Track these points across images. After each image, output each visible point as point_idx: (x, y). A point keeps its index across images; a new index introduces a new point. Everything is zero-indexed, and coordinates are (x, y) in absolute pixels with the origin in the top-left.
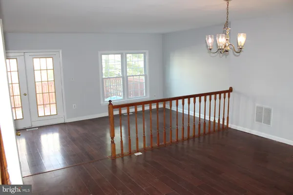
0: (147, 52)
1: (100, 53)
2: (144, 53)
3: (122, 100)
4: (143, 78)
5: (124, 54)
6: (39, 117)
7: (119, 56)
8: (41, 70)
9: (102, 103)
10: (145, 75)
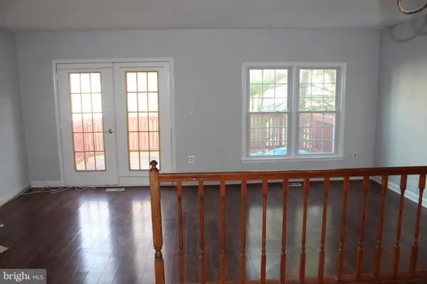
0: (344, 66)
1: (244, 65)
2: (339, 69)
3: (283, 156)
4: (333, 118)
5: (294, 70)
6: (130, 170)
7: (285, 72)
8: (137, 92)
9: (244, 158)
10: (338, 113)
